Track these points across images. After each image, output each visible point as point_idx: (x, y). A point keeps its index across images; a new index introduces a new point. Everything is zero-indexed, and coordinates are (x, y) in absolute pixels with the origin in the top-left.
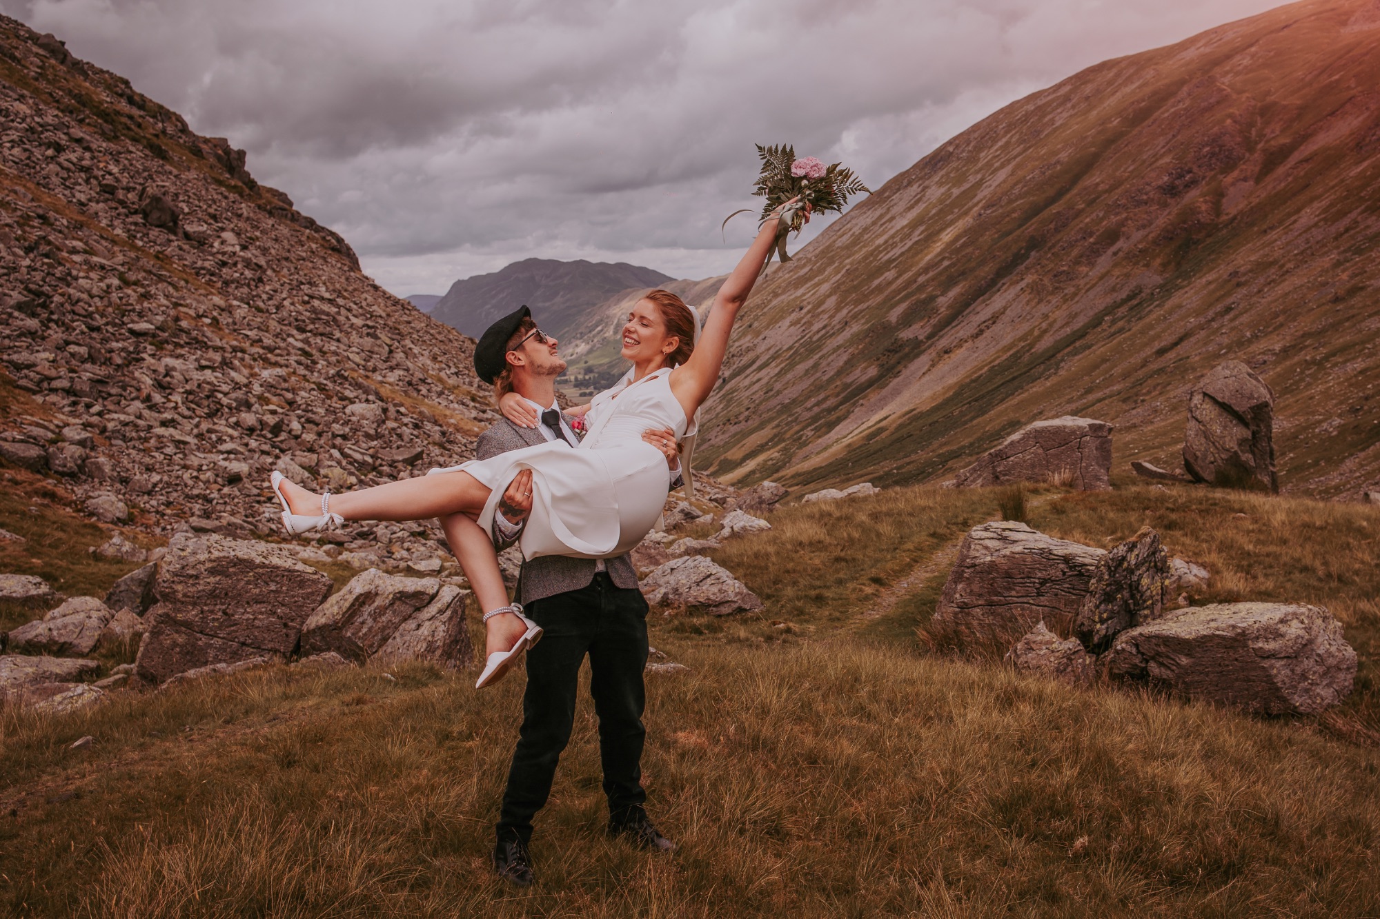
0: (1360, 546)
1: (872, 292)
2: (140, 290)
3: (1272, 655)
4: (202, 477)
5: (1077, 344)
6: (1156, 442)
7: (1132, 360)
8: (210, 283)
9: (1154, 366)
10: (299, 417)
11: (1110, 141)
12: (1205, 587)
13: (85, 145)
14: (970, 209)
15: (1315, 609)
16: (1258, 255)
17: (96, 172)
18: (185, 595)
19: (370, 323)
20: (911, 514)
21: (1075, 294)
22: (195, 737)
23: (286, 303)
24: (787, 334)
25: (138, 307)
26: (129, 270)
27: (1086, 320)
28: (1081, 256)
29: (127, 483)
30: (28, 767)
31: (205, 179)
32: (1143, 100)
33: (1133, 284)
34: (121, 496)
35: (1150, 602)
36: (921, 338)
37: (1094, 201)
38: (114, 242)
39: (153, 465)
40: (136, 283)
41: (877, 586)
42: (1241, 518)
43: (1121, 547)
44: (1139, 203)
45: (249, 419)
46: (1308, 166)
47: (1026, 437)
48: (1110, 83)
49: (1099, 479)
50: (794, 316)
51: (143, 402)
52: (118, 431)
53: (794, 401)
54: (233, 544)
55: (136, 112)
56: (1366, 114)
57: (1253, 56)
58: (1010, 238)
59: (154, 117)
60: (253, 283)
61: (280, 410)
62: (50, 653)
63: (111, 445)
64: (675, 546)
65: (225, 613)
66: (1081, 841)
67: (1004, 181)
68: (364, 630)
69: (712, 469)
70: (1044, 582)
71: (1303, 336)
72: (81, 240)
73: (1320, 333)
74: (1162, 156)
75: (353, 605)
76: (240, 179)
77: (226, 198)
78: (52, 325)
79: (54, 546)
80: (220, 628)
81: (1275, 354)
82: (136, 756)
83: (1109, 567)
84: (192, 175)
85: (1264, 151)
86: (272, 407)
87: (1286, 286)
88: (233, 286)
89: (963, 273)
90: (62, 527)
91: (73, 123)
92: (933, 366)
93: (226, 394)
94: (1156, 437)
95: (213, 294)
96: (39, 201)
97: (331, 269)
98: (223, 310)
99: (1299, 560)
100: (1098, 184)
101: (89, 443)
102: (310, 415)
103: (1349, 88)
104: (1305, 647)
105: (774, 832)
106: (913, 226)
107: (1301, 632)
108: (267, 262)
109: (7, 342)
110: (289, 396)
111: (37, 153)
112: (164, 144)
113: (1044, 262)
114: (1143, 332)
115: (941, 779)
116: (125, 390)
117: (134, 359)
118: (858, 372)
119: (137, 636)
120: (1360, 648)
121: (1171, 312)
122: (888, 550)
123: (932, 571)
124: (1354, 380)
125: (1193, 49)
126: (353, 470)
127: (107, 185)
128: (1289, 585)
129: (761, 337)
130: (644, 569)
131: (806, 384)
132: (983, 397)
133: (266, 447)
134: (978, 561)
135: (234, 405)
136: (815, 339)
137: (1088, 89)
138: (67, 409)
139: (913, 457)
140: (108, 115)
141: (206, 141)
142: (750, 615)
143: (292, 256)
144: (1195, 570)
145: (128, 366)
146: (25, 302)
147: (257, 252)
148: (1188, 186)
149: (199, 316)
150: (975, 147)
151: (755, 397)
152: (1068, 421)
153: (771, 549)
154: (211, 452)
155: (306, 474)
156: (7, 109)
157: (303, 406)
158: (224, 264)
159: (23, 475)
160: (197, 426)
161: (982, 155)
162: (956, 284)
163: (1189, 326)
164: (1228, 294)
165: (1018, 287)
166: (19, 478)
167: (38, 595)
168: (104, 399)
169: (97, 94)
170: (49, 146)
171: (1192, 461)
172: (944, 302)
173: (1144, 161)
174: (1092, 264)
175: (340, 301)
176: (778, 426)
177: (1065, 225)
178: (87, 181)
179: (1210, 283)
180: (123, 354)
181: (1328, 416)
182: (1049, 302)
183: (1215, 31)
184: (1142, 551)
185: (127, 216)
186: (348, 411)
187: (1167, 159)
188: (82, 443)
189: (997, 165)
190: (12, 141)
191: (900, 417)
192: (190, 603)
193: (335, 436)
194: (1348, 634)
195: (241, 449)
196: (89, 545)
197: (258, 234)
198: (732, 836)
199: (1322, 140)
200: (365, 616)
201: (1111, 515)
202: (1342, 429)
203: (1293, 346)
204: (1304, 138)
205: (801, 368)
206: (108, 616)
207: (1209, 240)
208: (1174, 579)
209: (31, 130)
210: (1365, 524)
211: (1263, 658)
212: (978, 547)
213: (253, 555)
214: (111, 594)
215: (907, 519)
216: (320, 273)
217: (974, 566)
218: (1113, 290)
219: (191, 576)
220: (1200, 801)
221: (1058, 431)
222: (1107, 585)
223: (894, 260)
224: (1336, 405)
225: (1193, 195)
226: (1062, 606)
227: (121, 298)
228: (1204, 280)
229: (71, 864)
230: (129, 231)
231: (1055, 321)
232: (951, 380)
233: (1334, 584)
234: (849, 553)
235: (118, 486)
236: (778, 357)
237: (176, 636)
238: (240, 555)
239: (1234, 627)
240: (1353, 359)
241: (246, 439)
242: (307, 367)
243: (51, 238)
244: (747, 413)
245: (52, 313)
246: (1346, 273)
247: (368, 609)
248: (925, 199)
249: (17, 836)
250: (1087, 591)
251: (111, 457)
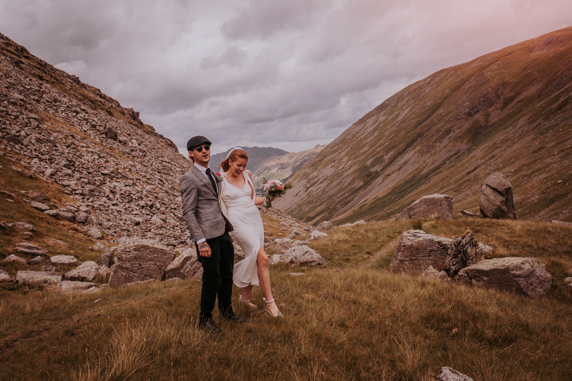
0: (550, 237)
1: (360, 155)
2: (105, 160)
3: (519, 276)
4: (126, 223)
5: (437, 171)
6: (468, 206)
7: (458, 177)
8: (128, 157)
9: (466, 178)
10: (159, 202)
11: (446, 97)
12: (491, 253)
13: (86, 111)
14: (395, 124)
15: (535, 259)
16: (503, 137)
17: (90, 121)
18: (126, 258)
19: (183, 170)
20: (380, 230)
21: (435, 153)
22: (136, 299)
23: (154, 163)
24: (330, 171)
25: (104, 165)
26: (101, 153)
27: (440, 162)
28: (437, 139)
29: (101, 225)
30: (81, 308)
31: (126, 122)
32: (458, 83)
33: (457, 149)
34: (99, 230)
35: (471, 257)
36: (379, 171)
37: (441, 119)
38: (96, 144)
39: (110, 219)
40: (103, 157)
41: (369, 255)
42: (503, 228)
43: (460, 237)
44: (458, 119)
45: (142, 203)
46: (520, 104)
47: (421, 202)
48: (445, 77)
49: (449, 217)
50: (332, 164)
51: (106, 197)
52: (98, 207)
53: (333, 195)
54: (142, 240)
55: (102, 100)
56: (542, 84)
57: (498, 65)
58: (410, 134)
59: (108, 102)
60: (142, 157)
61: (153, 200)
62: (79, 280)
63: (96, 212)
64: (294, 243)
65: (139, 264)
66: (455, 330)
67: (407, 113)
68: (187, 270)
69: (304, 220)
70: (431, 251)
71: (522, 166)
72: (85, 143)
73: (529, 164)
74: (466, 102)
75: (183, 261)
76: (137, 122)
77: (133, 128)
78: (76, 172)
79: (77, 246)
80: (138, 270)
81: (512, 173)
82: (117, 304)
83: (455, 245)
84: (121, 121)
85: (504, 99)
86: (150, 199)
87: (515, 147)
88: (136, 158)
89: (393, 147)
90: (80, 240)
91: (82, 104)
92: (383, 181)
93: (134, 195)
94: (468, 205)
95: (129, 160)
96: (71, 130)
97: (169, 151)
98: (133, 166)
99: (527, 243)
100: (442, 113)
101: (88, 212)
102: (163, 201)
103: (535, 75)
104: (531, 273)
105: (343, 325)
106: (374, 130)
107: (530, 268)
108: (147, 150)
109: (61, 178)
110: (156, 195)
111: (70, 114)
112: (112, 111)
113: (423, 142)
114: (461, 166)
115: (401, 310)
116: (100, 193)
117: (103, 183)
118: (356, 184)
119: (108, 275)
120: (553, 274)
121: (471, 158)
122: (372, 242)
123: (388, 249)
124: (542, 181)
125: (475, 63)
126: (178, 220)
127: (93, 125)
128: (523, 252)
129: (320, 172)
130: (283, 251)
131: (337, 188)
132: (402, 191)
133: (148, 213)
134: (406, 244)
135: (137, 198)
136: (340, 172)
137: (437, 79)
138: (81, 200)
139: (377, 214)
140: (93, 101)
141: (126, 109)
142: (322, 266)
143: (156, 147)
144: (487, 247)
145: (101, 185)
146: (67, 164)
147: (144, 146)
148: (476, 113)
149: (125, 168)
150: (396, 102)
151: (318, 194)
152: (436, 196)
153: (329, 243)
154: (129, 214)
155: (162, 222)
156: (60, 100)
157: (161, 199)
158: (133, 150)
159: (67, 223)
160: (125, 206)
161: (399, 104)
162: (391, 151)
163: (479, 163)
164: (493, 151)
165: (414, 151)
166: (65, 224)
167: (73, 262)
168: (93, 197)
169: (90, 95)
170: (74, 112)
171: (483, 209)
172: (387, 157)
173: (459, 104)
174: (441, 142)
175: (172, 163)
176: (327, 204)
177: (430, 128)
178: (87, 124)
179: (486, 147)
180: (99, 181)
181: (533, 195)
182: (425, 156)
183: (483, 57)
184: (467, 239)
185: (100, 135)
186: (176, 200)
187: (467, 103)
188: (86, 212)
189: (404, 108)
190: (62, 111)
191: (372, 200)
192: (127, 261)
193: (171, 209)
194: (548, 268)
195: (140, 213)
196: (89, 246)
197: (144, 140)
198: (328, 326)
199: (526, 94)
200: (188, 265)
201: (454, 228)
202: (539, 200)
203: (519, 170)
204: (519, 93)
205: (335, 183)
206: (98, 268)
207: (484, 132)
208: (480, 249)
209: (68, 107)
210: (551, 229)
211: (516, 277)
212: (406, 239)
213: (149, 244)
214: (98, 261)
215: (379, 231)
216: (165, 153)
217: (404, 246)
218: (449, 151)
219: (128, 252)
220: (498, 318)
221: (433, 199)
222: (455, 252)
223: (368, 143)
224: (536, 191)
225: (478, 116)
226: (438, 260)
227: (98, 162)
228: (483, 147)
229: (100, 335)
230: (101, 140)
231: (428, 163)
232: (390, 186)
233: (541, 251)
234: (357, 244)
235: (98, 226)
236: (326, 179)
237: (123, 273)
238: (144, 244)
239: (504, 266)
240: (542, 173)
241: (141, 210)
242: (161, 185)
243: (75, 143)
244: (316, 200)
245: (76, 168)
246: (537, 142)
247: (189, 262)
248: (378, 121)
249: (80, 328)
250: (447, 254)
251: (96, 216)
